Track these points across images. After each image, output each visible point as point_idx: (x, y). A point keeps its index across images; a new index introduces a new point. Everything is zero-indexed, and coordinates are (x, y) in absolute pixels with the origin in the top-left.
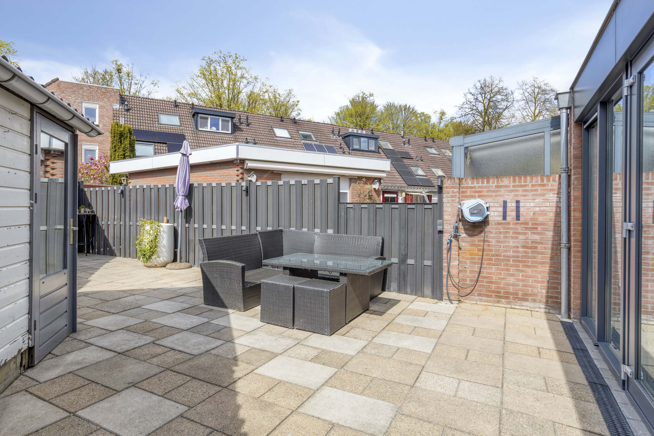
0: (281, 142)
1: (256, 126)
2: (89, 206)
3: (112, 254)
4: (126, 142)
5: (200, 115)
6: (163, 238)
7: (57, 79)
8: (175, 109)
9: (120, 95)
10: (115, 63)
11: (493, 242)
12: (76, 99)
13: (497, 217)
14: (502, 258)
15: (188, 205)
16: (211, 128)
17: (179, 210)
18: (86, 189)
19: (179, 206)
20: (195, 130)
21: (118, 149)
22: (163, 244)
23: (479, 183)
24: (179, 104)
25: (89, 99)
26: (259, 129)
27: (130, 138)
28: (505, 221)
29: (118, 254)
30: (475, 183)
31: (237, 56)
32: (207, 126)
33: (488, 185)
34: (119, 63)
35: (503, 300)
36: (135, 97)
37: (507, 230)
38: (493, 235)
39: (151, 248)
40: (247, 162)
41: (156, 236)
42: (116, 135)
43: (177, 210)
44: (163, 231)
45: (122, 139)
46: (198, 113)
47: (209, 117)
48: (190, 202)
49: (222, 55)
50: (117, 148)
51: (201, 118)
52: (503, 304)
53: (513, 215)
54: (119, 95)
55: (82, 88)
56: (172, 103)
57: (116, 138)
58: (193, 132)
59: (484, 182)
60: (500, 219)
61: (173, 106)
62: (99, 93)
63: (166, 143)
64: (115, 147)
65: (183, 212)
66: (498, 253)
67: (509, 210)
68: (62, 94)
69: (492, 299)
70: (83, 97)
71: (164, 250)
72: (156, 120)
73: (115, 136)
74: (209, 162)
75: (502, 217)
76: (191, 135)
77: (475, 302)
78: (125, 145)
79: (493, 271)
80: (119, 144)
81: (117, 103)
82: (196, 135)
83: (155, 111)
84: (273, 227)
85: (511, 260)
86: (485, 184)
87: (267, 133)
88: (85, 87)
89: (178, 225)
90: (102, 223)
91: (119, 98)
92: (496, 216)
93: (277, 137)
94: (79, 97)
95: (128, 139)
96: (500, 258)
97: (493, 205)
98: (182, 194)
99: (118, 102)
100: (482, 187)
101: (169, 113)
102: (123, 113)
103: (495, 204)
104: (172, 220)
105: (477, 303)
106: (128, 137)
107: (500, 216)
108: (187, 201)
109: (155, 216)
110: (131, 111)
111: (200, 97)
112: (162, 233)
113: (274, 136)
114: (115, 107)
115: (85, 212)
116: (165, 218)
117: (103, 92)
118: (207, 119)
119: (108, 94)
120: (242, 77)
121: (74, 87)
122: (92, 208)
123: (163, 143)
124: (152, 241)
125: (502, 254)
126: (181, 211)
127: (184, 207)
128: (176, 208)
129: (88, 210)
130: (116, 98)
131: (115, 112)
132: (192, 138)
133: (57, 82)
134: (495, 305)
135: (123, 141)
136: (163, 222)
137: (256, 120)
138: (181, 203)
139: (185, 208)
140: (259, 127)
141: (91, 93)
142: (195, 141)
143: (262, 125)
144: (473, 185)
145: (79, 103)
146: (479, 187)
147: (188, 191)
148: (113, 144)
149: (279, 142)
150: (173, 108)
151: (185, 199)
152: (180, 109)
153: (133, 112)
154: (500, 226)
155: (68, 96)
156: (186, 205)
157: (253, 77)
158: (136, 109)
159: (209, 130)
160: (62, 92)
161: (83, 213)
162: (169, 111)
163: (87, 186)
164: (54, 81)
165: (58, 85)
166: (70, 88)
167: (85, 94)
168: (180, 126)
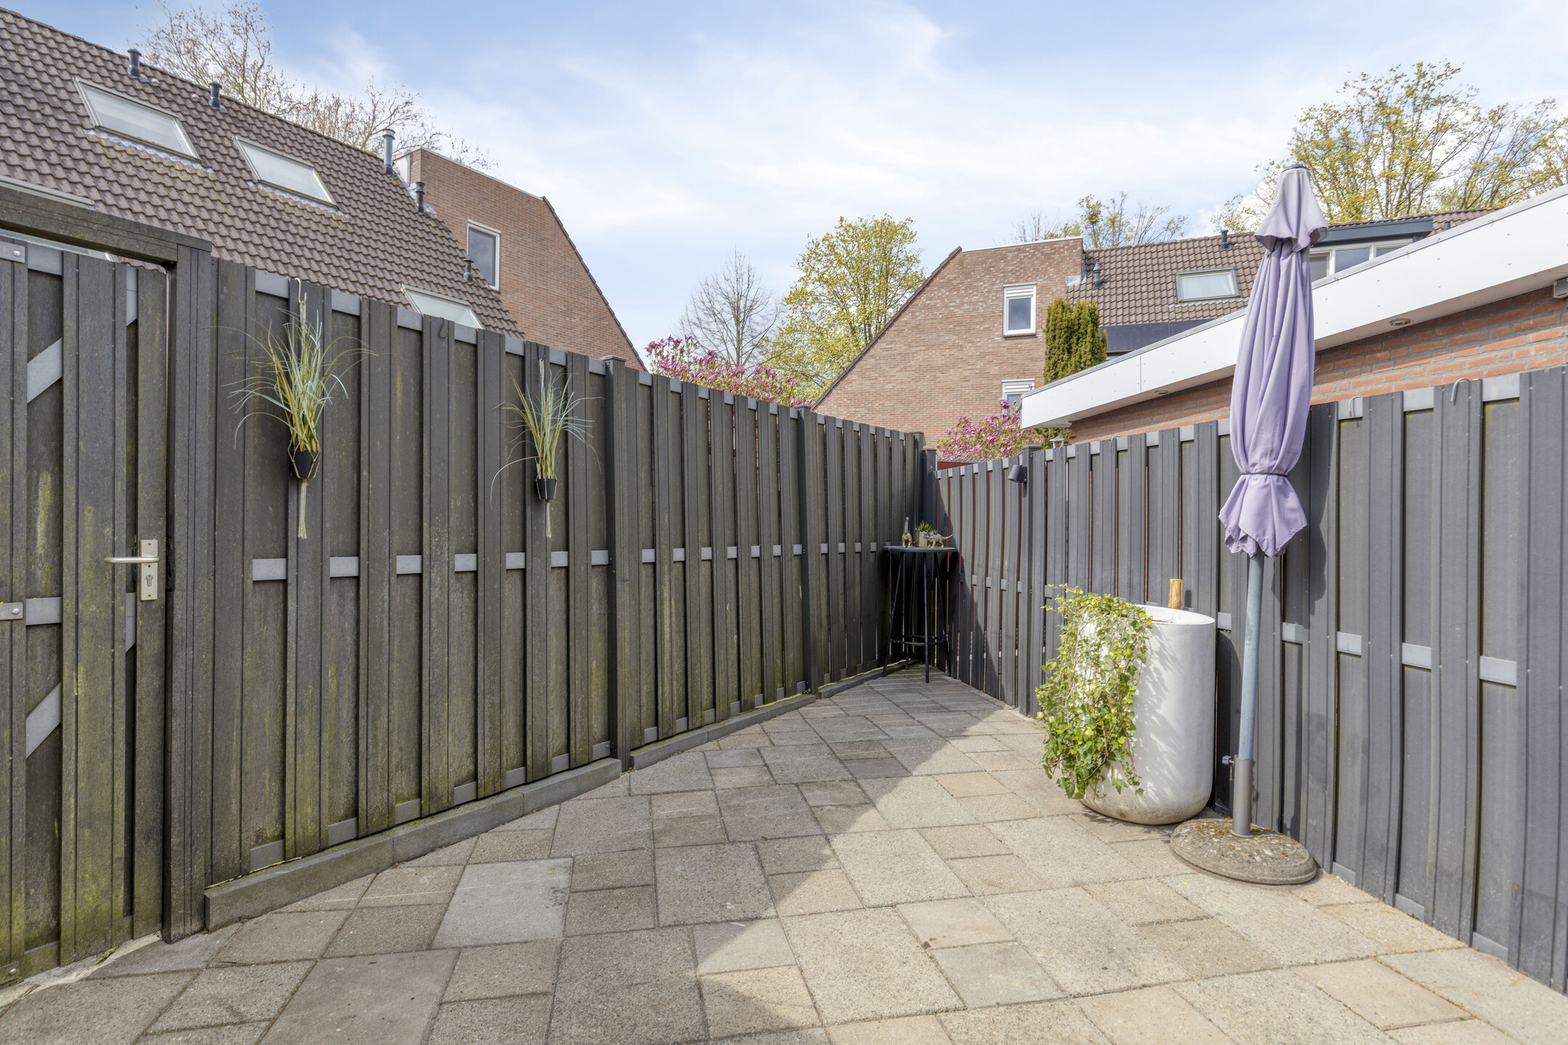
2: (943, 526)
3: (996, 692)
4: (1083, 349)
6: (1159, 684)
7: (959, 250)
8: (1224, 254)
9: (1084, 252)
10: (1085, 204)
12: (993, 284)
15: (1301, 523)
17: (1250, 548)
18: (939, 474)
19: (1247, 525)
21: (1063, 369)
22: (1162, 718)
24: (1234, 240)
25: (1018, 279)
27: (1093, 336)
29: (1009, 694)
31: (1425, 68)
34: (1093, 203)
36: (1117, 250)
39: (1098, 731)
41: (1124, 678)
42: (1057, 331)
43: (1233, 549)
44: (1159, 653)
45: (1074, 340)
47: (1334, 250)
48: (1311, 507)
49: (1368, 86)
50: (1060, 367)
54: (1080, 253)
55: (1004, 257)
56: (1215, 242)
57: (1057, 340)
61: (1216, 249)
62: (1038, 258)
64: (1055, 364)
65: (1270, 564)
68: (966, 278)
70: (1005, 277)
71: (1162, 746)
72: (1171, 293)
73: (1054, 337)
78: (1080, 357)
80: (1066, 356)
81: (1075, 273)
83: (1168, 273)
88: (1010, 252)
89: (1239, 620)
90: (973, 579)
91: (1079, 260)
94: (998, 278)
95: (1089, 339)
98: (1267, 463)
99: (1079, 269)
101: (1207, 269)
102: (1089, 293)
104: (1207, 594)
106: (1089, 334)
108: (1292, 501)
109: (1130, 572)
110: (1107, 285)
112: (1155, 663)
114: (1070, 284)
115: (930, 543)
116: (1175, 584)
117: (1045, 255)
118: (1324, 257)
119: (1056, 257)
120: (1441, 128)
121: (988, 258)
122: (950, 532)
124: (1103, 696)
126: (1260, 554)
127: (1280, 533)
128: (1230, 540)
129: (936, 537)
130: (1074, 261)
131: (1070, 295)
133: (958, 256)
135: (1074, 347)
136: (1163, 602)
138: (1262, 514)
139: (1284, 538)
141: (1021, 262)
145: (997, 292)
147: (1299, 447)
148: (1050, 358)
150: (1218, 255)
151: (1282, 492)
152: (1237, 252)
153: (1113, 285)
155: (978, 280)
156: (1287, 523)
157: (1485, 115)
158: (1119, 278)
160: (968, 275)
161: (923, 545)
162: (1206, 263)
163: (944, 465)
164: (953, 256)
165: (961, 263)
166: (983, 262)
167: (1010, 268)
168: (1239, 297)
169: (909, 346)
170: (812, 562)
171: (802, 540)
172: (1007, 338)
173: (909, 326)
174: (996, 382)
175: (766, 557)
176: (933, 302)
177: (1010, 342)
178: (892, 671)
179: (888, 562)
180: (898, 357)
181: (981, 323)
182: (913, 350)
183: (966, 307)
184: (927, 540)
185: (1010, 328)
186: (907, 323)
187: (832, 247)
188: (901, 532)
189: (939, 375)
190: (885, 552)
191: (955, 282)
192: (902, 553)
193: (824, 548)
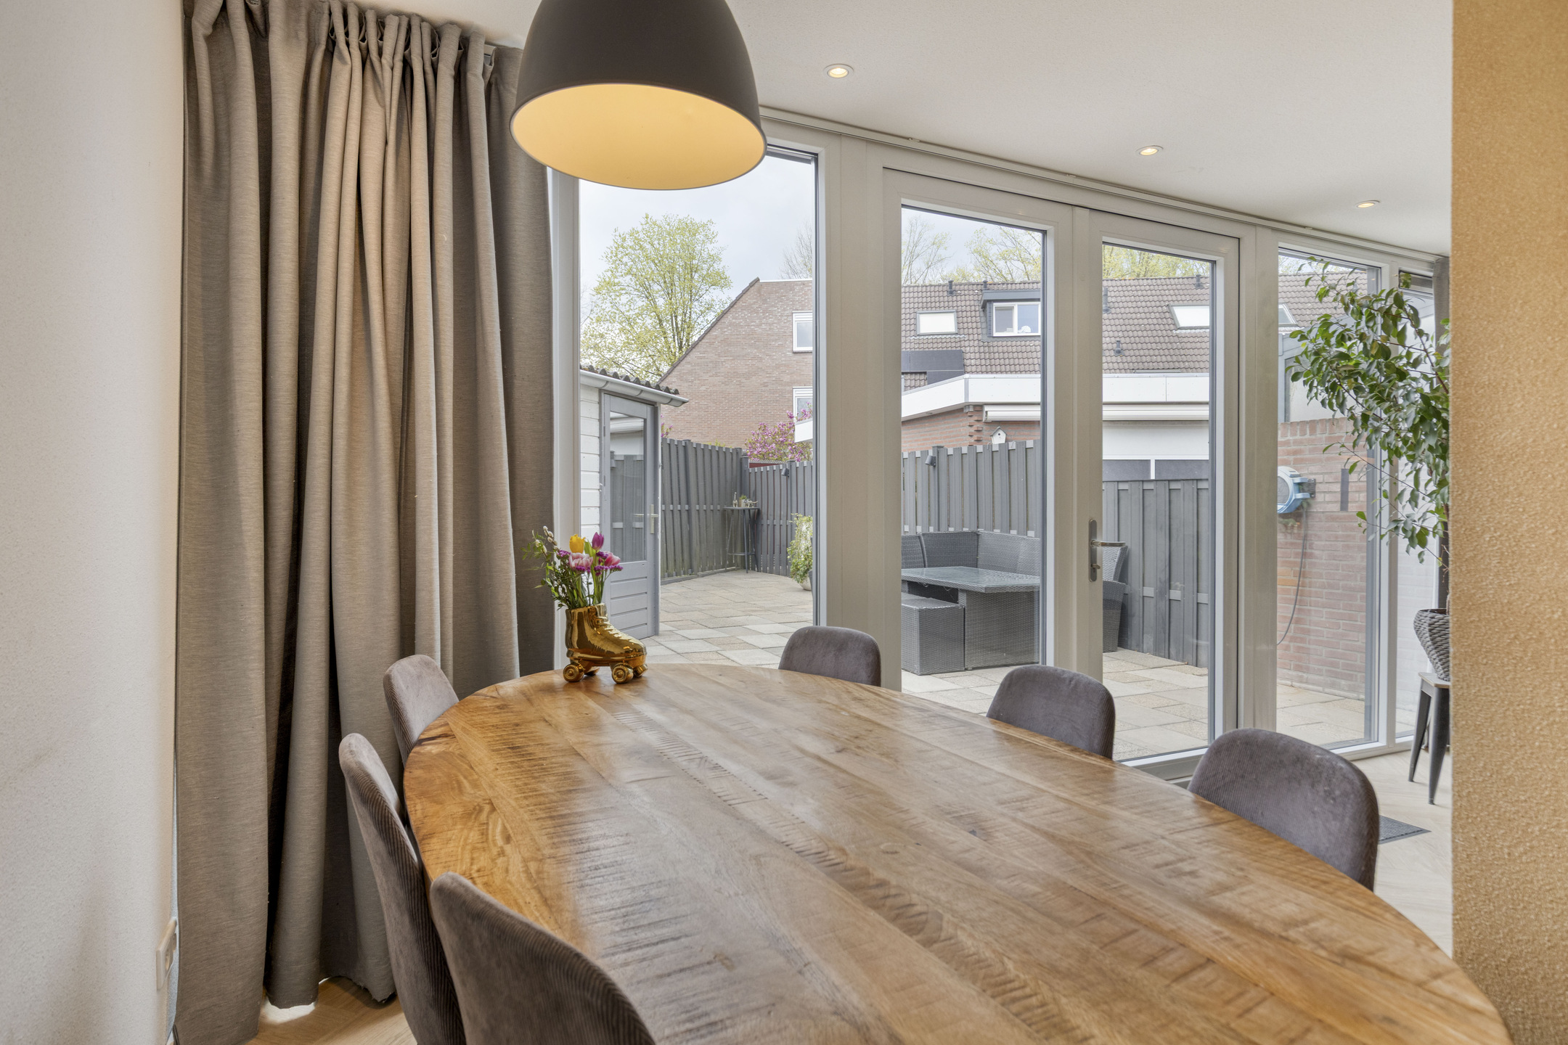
0: (1191, 339)
1: (1127, 310)
2: (753, 496)
5: (995, 305)
7: (757, 280)
8: (950, 298)
11: (1324, 557)
12: (785, 310)
13: (1330, 505)
14: (1340, 591)
16: (1019, 328)
18: (750, 470)
20: (985, 338)
23: (1296, 435)
24: (957, 288)
25: (803, 307)
26: (1134, 316)
28: (1344, 514)
30: (1289, 434)
32: (1011, 326)
33: (1313, 437)
35: (1343, 682)
37: (1349, 533)
38: (1323, 543)
40: (986, 408)
46: (991, 301)
47: (1016, 305)
51: (997, 309)
52: (1343, 690)
53: (1361, 499)
55: (792, 289)
56: (944, 288)
58: (981, 344)
59: (1305, 430)
60: (1336, 507)
61: (945, 293)
63: (925, 373)
66: (1332, 581)
67: (1354, 489)
68: (764, 304)
69: (1322, 678)
70: (793, 304)
72: (912, 327)
74: (927, 413)
75: (1339, 505)
76: (977, 349)
77: (1289, 683)
79: (1324, 619)
82: (987, 348)
83: (911, 309)
84: (970, 528)
85: (1359, 597)
86: (1308, 436)
87: (1155, 321)
88: (797, 285)
92: (1328, 502)
93: (1180, 329)
94: (788, 305)
96: (1337, 591)
97: (1321, 480)
100: (1300, 442)
101: (937, 310)
103: (1326, 476)
105: (1294, 684)
107: (1336, 502)
111: (1027, 255)
113: (1172, 327)
115: (747, 505)
118: (1011, 309)
121: (779, 289)
122: (756, 499)
123: (921, 373)
125: (1341, 583)
129: (749, 502)
132: (977, 355)
133: (756, 285)
134: (1327, 690)
137: (1130, 293)
140: (1137, 310)
141: (806, 294)
142: (983, 362)
143: (1144, 304)
144: (1286, 439)
145: (787, 316)
146: (1295, 442)
149: (1186, 340)
150: (946, 298)
152: (958, 298)
154: (1336, 524)
155: (773, 306)
159: (1015, 333)
160: (765, 301)
161: (743, 506)
162: (937, 304)
163: (753, 465)
164: (752, 285)
165: (759, 291)
166: (776, 292)
167: (797, 298)
168: (957, 334)
169: (719, 356)
170: (694, 514)
171: (688, 502)
172: (795, 353)
173: (719, 339)
174: (788, 388)
175: (675, 510)
176: (737, 321)
177: (798, 357)
178: (728, 571)
179: (726, 516)
180: (711, 365)
181: (776, 340)
182: (723, 359)
183: (763, 326)
184: (744, 503)
185: (799, 345)
186: (716, 337)
187: (637, 241)
188: (732, 500)
189: (744, 380)
190: (725, 510)
191: (755, 306)
192: (733, 510)
193: (697, 507)
